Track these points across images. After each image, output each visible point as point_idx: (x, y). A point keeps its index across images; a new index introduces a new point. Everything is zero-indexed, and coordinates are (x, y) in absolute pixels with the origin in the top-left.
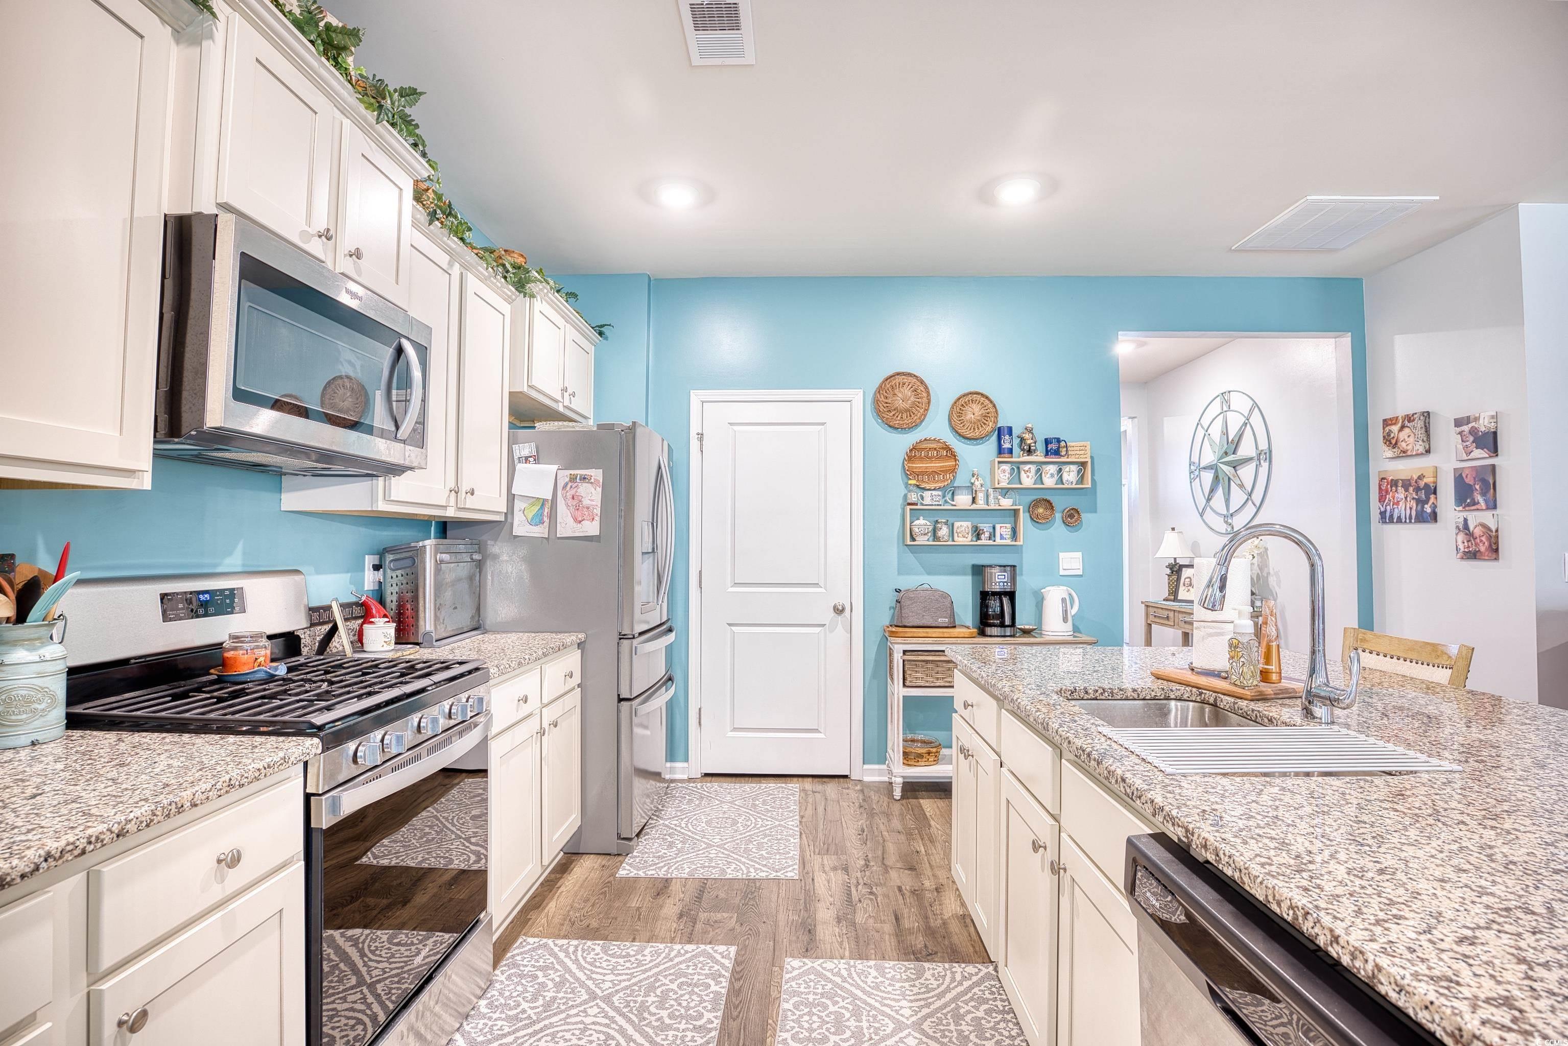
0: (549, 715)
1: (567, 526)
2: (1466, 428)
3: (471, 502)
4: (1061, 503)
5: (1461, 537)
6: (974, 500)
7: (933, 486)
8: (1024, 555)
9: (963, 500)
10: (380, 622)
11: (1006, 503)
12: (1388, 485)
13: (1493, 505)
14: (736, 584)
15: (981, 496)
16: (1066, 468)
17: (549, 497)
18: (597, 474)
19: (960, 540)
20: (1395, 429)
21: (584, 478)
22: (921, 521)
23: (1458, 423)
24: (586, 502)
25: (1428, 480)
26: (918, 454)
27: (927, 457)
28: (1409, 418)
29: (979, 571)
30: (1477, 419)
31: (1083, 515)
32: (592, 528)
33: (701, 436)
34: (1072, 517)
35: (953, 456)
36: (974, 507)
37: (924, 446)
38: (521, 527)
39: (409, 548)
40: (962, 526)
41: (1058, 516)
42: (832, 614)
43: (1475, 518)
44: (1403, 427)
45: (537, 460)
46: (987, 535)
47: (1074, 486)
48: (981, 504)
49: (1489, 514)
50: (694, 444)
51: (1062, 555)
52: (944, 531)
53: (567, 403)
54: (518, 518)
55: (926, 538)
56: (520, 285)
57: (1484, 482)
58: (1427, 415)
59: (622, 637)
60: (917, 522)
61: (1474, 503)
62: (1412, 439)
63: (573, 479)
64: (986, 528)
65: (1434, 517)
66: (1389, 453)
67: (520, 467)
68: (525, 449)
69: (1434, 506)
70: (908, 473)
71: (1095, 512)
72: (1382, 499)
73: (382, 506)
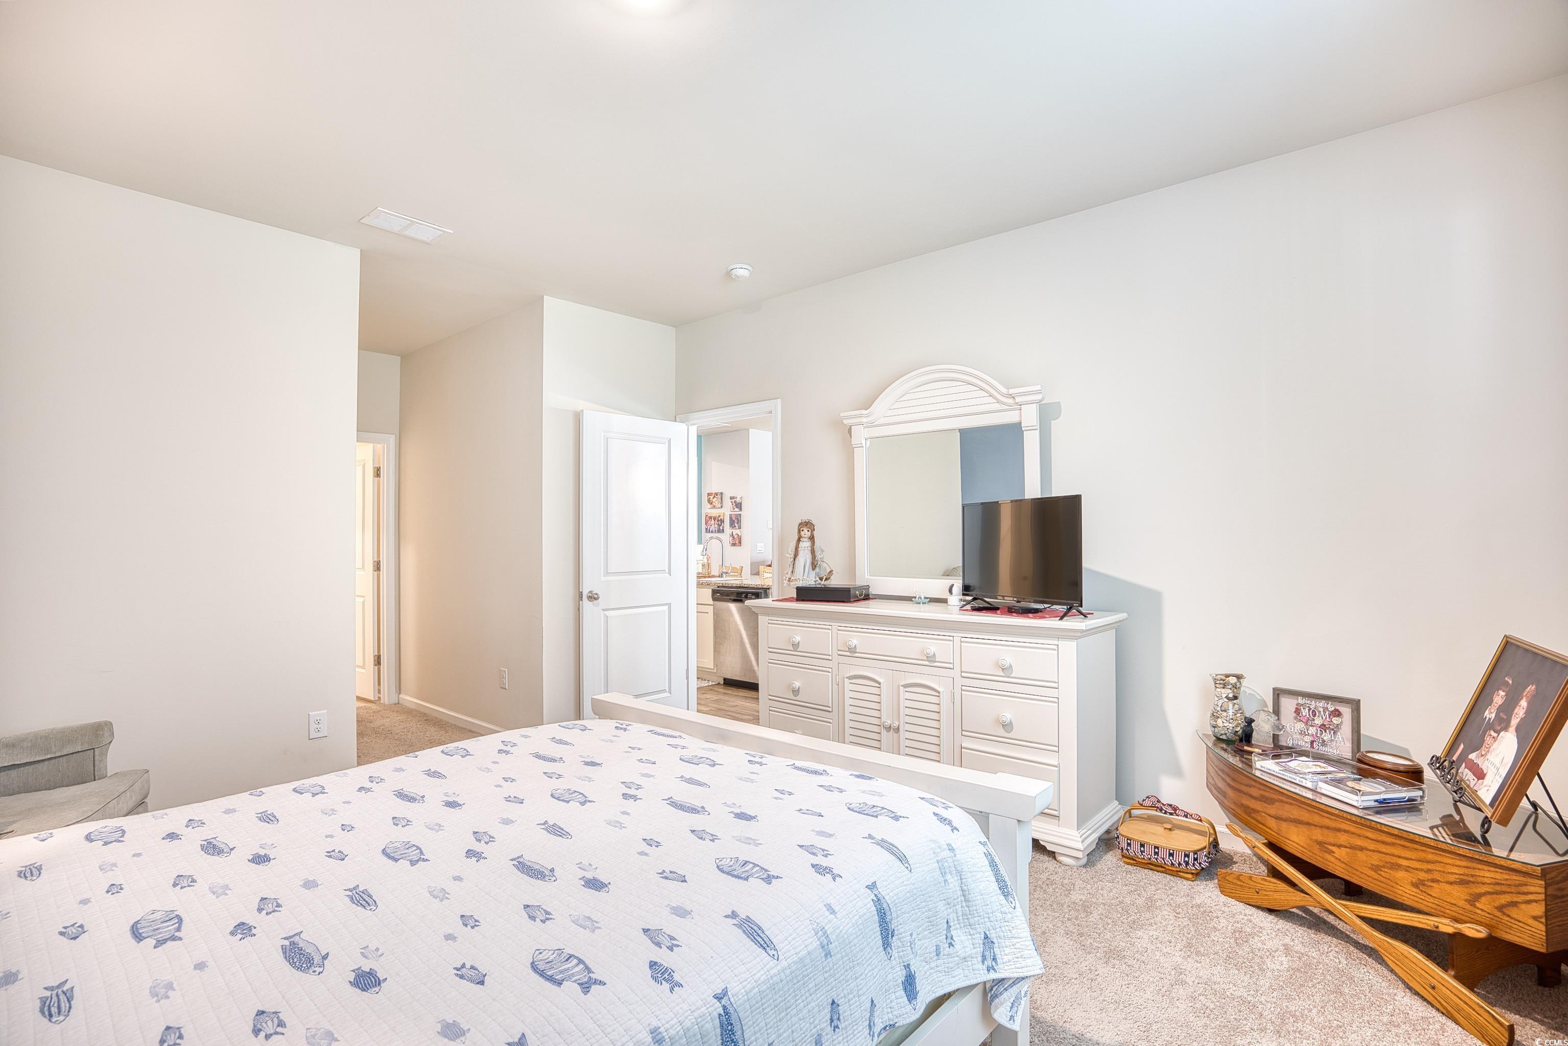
2: (733, 500)
5: (731, 538)
12: (709, 518)
13: (740, 528)
20: (712, 497)
23: (731, 498)
25: (722, 517)
28: (716, 494)
30: (736, 498)
43: (736, 532)
44: (714, 497)
49: (739, 530)
57: (738, 519)
58: (722, 493)
61: (735, 527)
62: (717, 502)
65: (723, 531)
66: (709, 506)
69: (723, 527)
72: (706, 524)
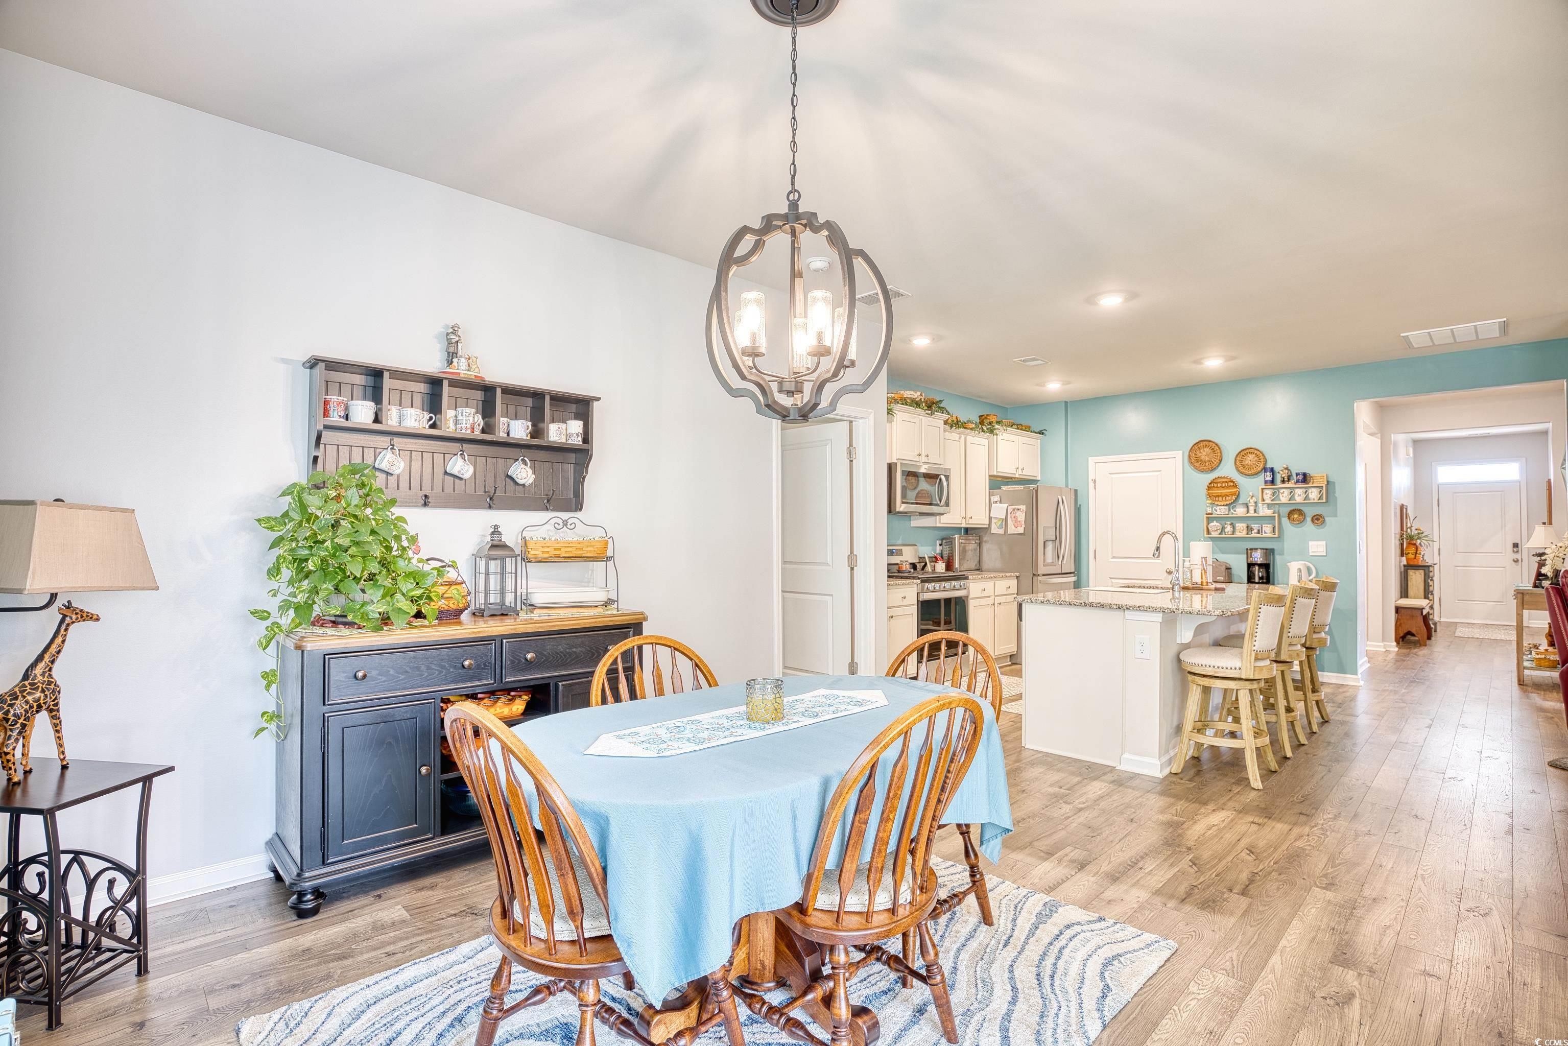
0: (998, 600)
1: (1012, 530)
3: (971, 521)
4: (1310, 512)
6: (1248, 512)
7: (1222, 503)
8: (1285, 543)
9: (1240, 511)
10: (940, 562)
11: (1269, 512)
14: (1114, 557)
15: (1252, 509)
16: (1310, 490)
17: (1004, 517)
18: (1023, 507)
19: (1238, 534)
21: (1018, 510)
22: (1215, 523)
24: (1019, 519)
26: (1215, 485)
27: (1222, 487)
29: (1249, 552)
31: (1326, 519)
32: (1021, 530)
33: (1095, 481)
34: (1318, 519)
35: (1235, 486)
36: (1248, 515)
37: (1219, 480)
38: (995, 530)
39: (950, 538)
40: (1241, 526)
41: (1309, 519)
42: (1166, 574)
45: (1001, 502)
46: (1256, 531)
47: (1316, 501)
48: (1252, 513)
50: (1091, 485)
51: (1311, 543)
52: (1229, 529)
53: (1020, 473)
54: (993, 526)
55: (1216, 533)
56: (991, 431)
59: (1034, 575)
60: (1211, 524)
63: (1014, 510)
64: (1255, 527)
67: (993, 505)
68: (996, 498)
70: (1210, 496)
71: (1336, 516)
73: (938, 525)
